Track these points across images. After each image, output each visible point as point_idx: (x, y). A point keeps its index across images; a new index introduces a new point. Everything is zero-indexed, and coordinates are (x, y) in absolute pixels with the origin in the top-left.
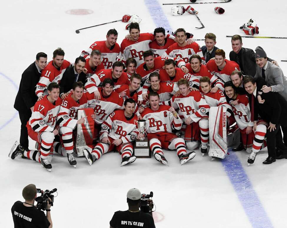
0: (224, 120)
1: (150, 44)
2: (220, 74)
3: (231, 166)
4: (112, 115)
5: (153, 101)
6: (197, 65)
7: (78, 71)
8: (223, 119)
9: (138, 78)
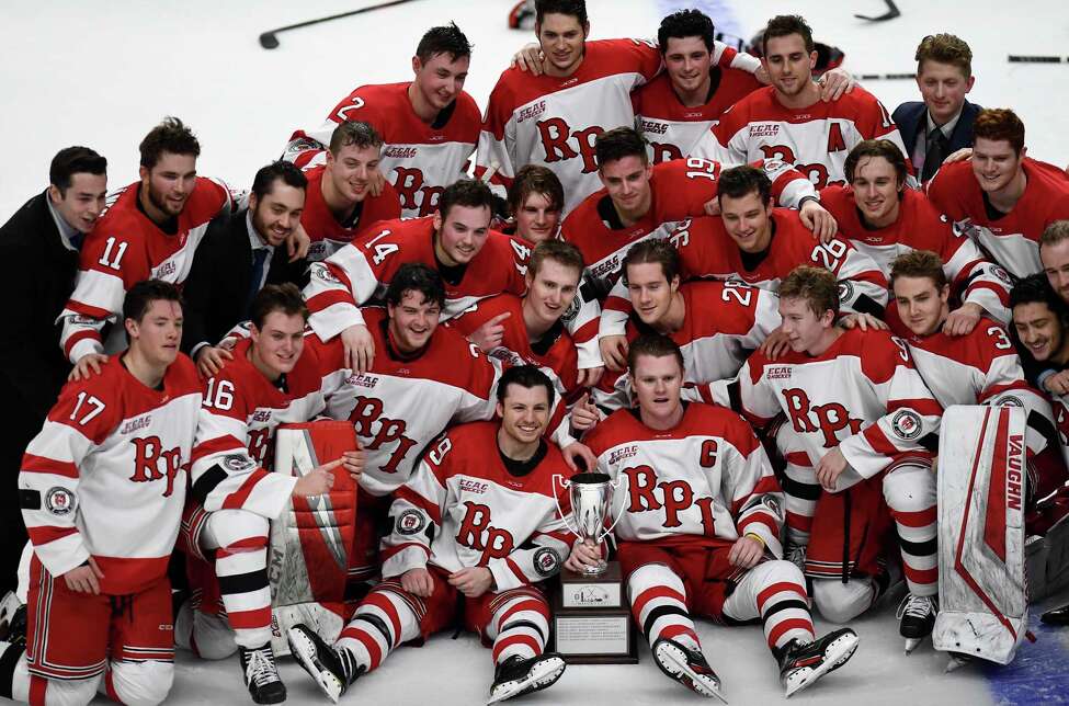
0: (1011, 473)
1: (636, 94)
2: (995, 233)
3: (1034, 700)
4: (440, 449)
5: (650, 380)
6: (885, 189)
7: (270, 232)
8: (1009, 469)
9: (567, 260)
